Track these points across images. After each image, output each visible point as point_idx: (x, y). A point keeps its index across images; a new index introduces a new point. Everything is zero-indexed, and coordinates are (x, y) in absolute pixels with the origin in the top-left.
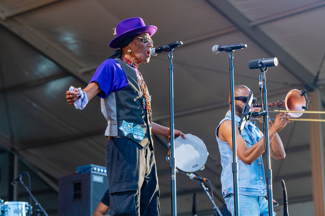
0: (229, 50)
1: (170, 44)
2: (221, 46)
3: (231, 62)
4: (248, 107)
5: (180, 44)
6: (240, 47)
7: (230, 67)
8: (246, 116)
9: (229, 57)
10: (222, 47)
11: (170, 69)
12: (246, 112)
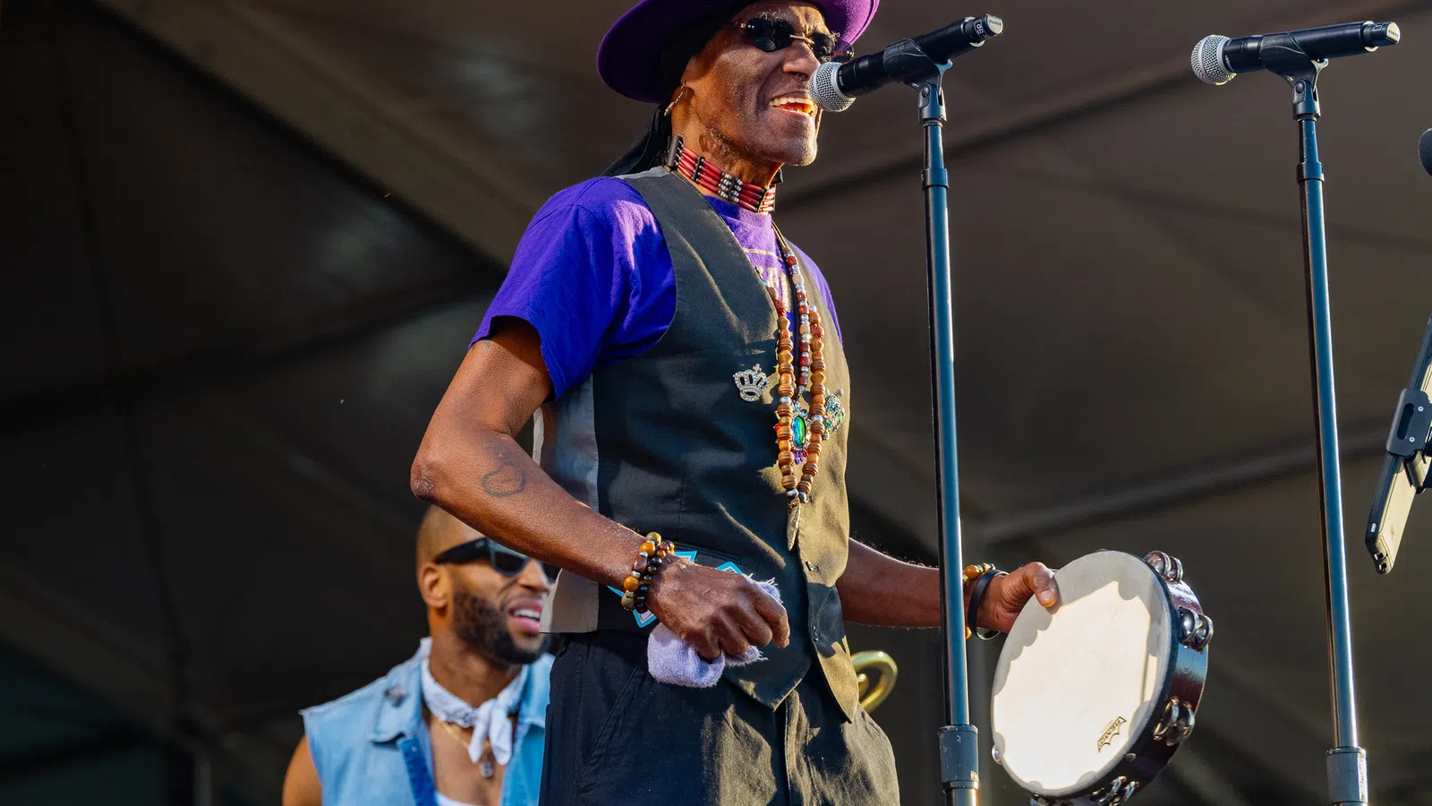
0: (1292, 63)
1: (923, 37)
2: (1247, 40)
3: (1310, 135)
4: (1421, 409)
5: (988, 31)
6: (1355, 45)
7: (1300, 168)
8: (1409, 463)
9: (1295, 107)
10: (1252, 45)
11: (929, 183)
12: (1412, 440)
